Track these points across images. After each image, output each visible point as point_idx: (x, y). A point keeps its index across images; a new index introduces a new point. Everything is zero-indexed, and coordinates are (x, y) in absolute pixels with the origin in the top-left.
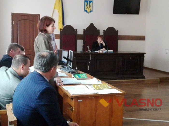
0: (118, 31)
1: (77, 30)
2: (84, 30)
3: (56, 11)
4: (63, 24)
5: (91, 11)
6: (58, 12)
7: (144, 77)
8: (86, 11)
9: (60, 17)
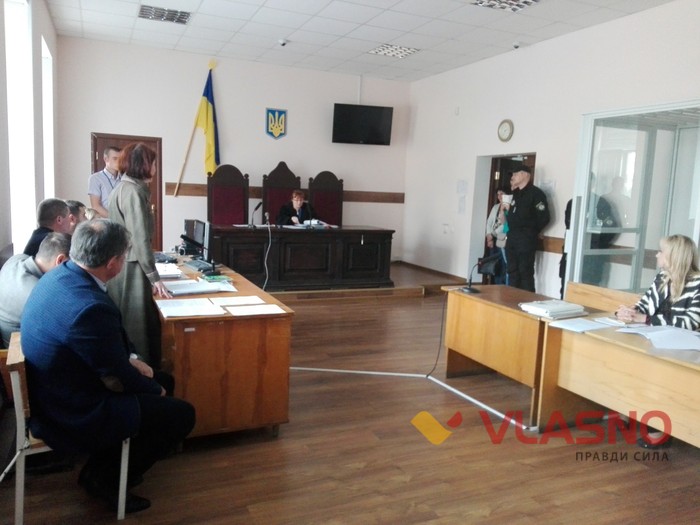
0: (342, 181)
1: (247, 176)
2: (265, 176)
3: (201, 131)
4: (217, 160)
5: (281, 135)
6: (206, 133)
7: (391, 284)
8: (271, 134)
9: (209, 145)
